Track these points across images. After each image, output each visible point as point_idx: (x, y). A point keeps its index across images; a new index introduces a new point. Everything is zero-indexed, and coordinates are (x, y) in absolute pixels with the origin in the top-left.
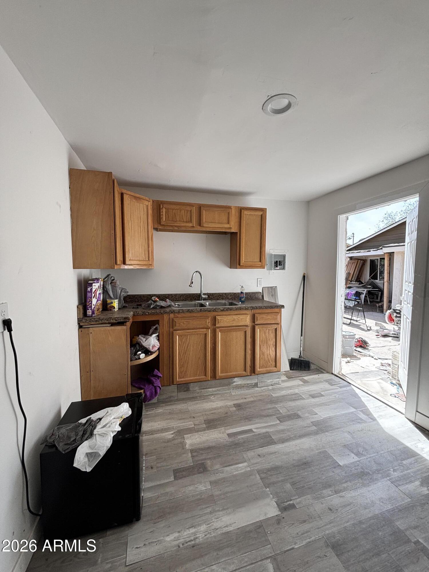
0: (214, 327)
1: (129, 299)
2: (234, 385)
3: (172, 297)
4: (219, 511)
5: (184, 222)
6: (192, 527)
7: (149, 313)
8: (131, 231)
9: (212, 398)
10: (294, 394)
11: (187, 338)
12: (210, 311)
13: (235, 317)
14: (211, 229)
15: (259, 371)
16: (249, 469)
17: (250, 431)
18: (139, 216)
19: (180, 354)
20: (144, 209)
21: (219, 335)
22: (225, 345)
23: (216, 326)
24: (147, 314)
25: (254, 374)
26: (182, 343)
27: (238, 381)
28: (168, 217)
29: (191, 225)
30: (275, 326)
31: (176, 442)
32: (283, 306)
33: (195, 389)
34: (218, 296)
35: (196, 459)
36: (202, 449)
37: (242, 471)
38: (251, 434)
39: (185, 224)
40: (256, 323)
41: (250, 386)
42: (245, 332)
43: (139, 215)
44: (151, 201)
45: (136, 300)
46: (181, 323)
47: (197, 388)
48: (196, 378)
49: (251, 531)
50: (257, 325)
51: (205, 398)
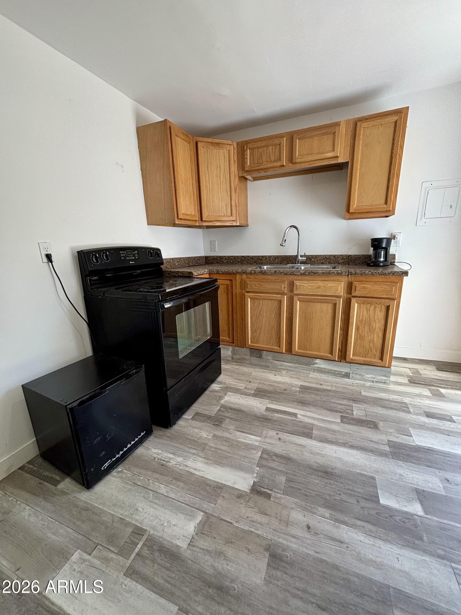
0: (292, 294)
1: (225, 260)
2: (316, 367)
3: (266, 259)
4: (200, 457)
5: (271, 161)
6: (174, 454)
7: (222, 272)
8: (208, 183)
9: (284, 372)
10: (400, 403)
11: (259, 303)
12: (286, 274)
13: (321, 284)
14: (307, 164)
15: (352, 359)
16: (257, 444)
17: (295, 415)
18: (218, 165)
19: (252, 319)
20: (224, 156)
21: (298, 305)
22: (306, 318)
23: (294, 293)
24: (221, 272)
25: (344, 361)
26: (254, 307)
27: (320, 364)
28: (253, 160)
29: (279, 164)
30: (387, 302)
31: (218, 394)
32: (406, 273)
33: (268, 358)
34: (324, 259)
35: (221, 413)
36: (231, 409)
37: (249, 442)
38: (292, 418)
39: (272, 165)
40: (353, 294)
41: (338, 374)
42: (335, 305)
43: (218, 163)
44: (235, 144)
45: (231, 261)
46: (253, 285)
47: (270, 358)
48: (268, 346)
49: (210, 486)
50: (354, 297)
51: (277, 370)
